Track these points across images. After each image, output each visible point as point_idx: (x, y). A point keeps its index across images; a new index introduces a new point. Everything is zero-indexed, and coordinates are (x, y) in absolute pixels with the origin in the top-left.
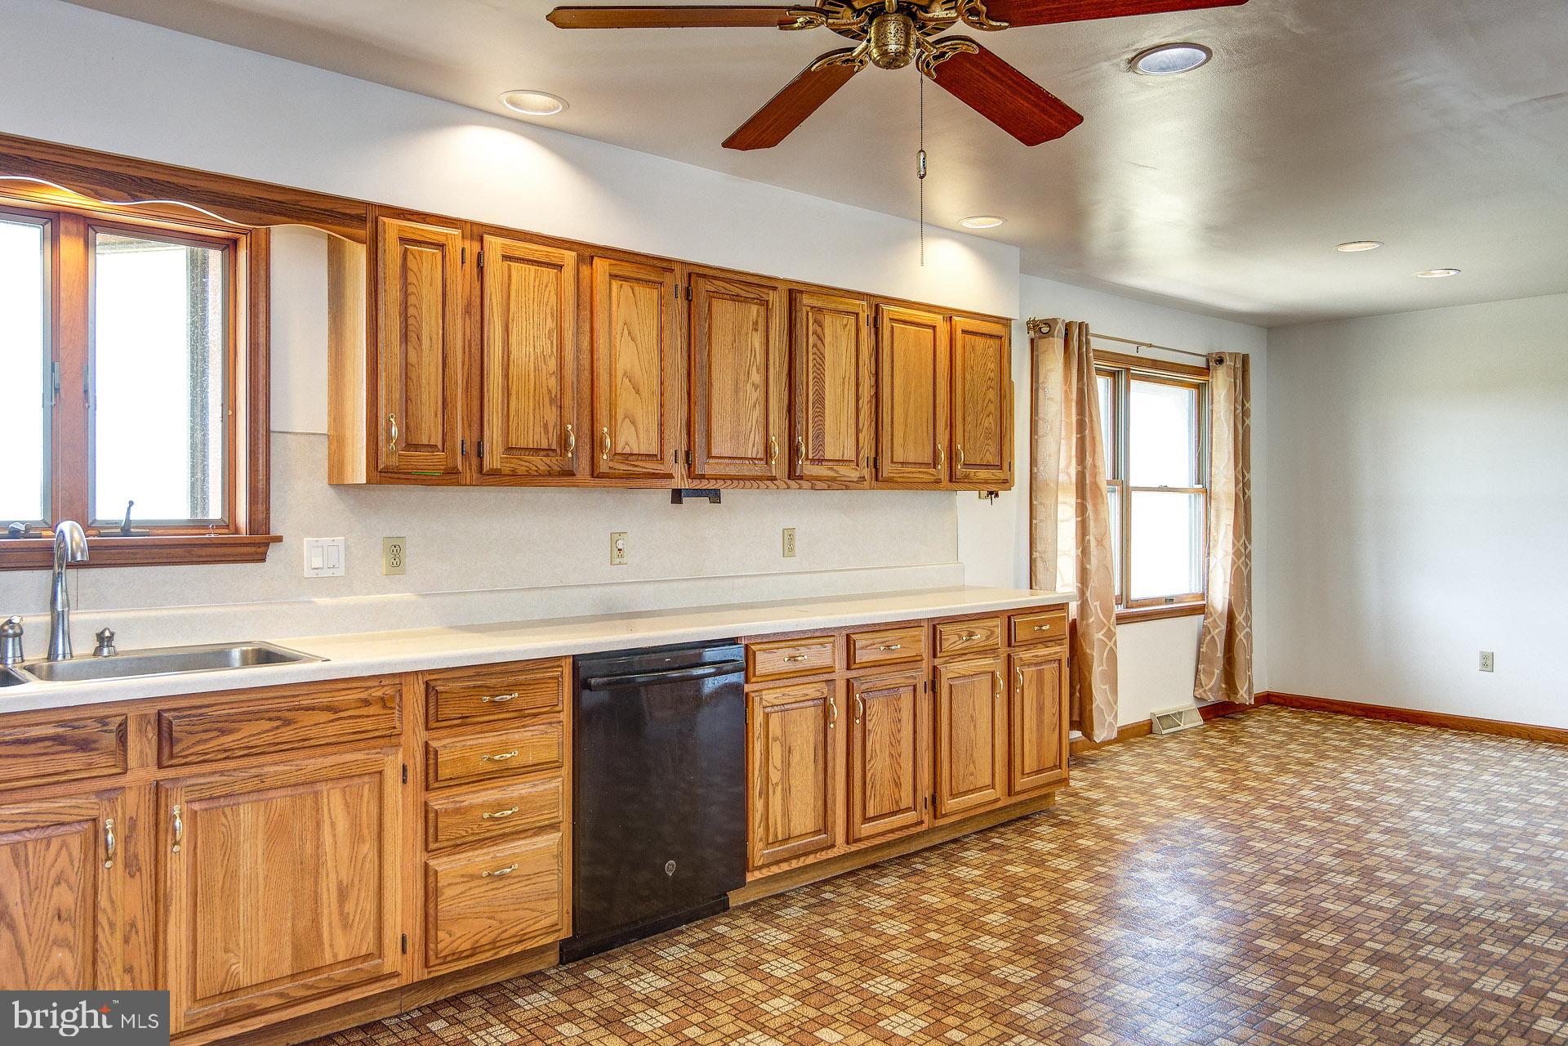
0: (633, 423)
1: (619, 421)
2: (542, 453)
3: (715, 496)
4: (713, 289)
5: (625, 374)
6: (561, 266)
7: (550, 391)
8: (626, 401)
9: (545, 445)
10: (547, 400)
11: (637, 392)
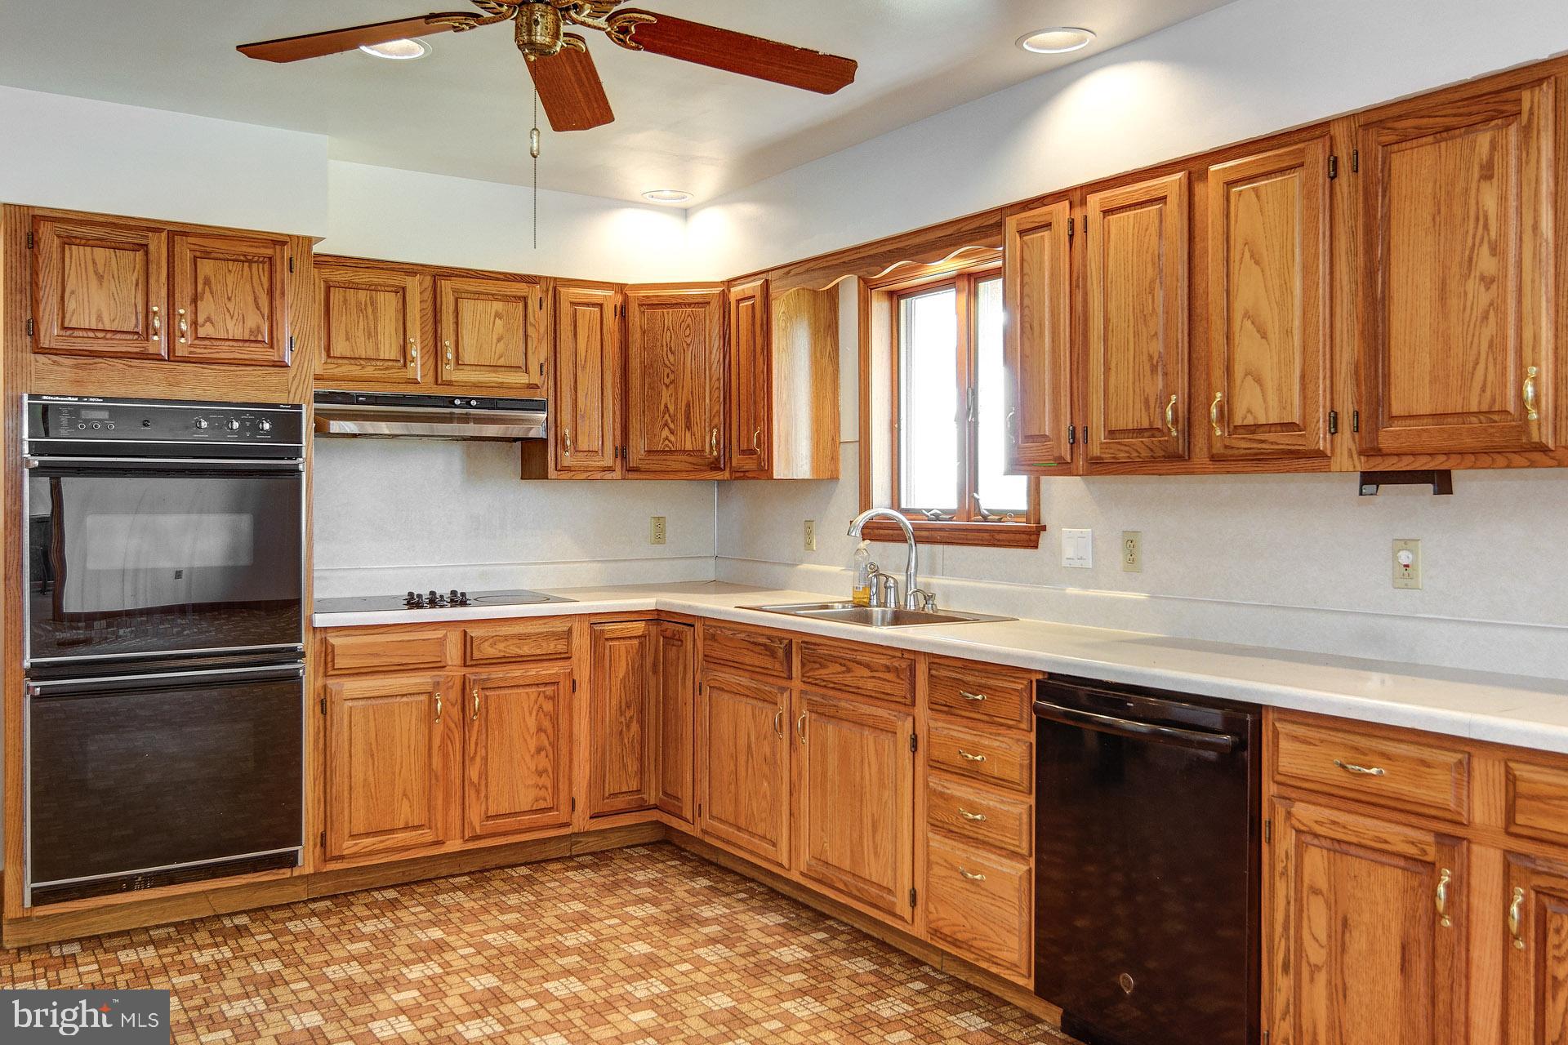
0: (1259, 381)
1: (1238, 382)
2: (1146, 434)
3: (1442, 482)
4: (1393, 138)
5: (1246, 315)
6: (1165, 198)
7: (1151, 357)
8: (1249, 350)
9: (1146, 425)
10: (1147, 368)
11: (1264, 336)
